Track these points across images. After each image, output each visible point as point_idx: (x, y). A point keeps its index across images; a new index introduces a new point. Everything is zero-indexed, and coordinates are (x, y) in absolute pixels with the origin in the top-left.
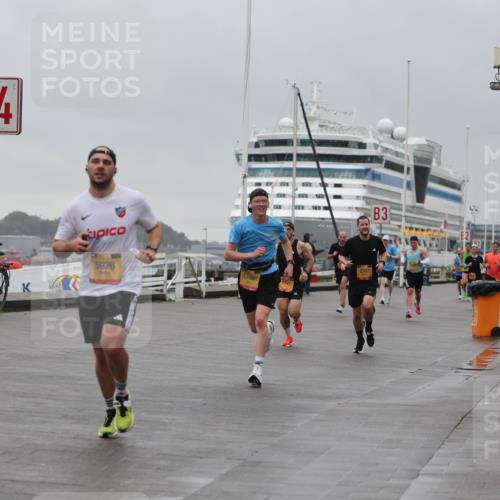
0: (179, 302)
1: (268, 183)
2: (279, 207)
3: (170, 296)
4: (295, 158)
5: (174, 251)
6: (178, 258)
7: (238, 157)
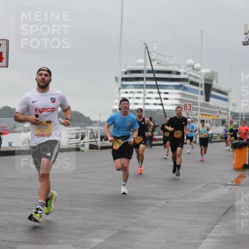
0: (87, 152)
1: (131, 92)
2: (137, 104)
3: (82, 148)
4: (145, 79)
5: (84, 126)
6: (86, 129)
7: (116, 79)
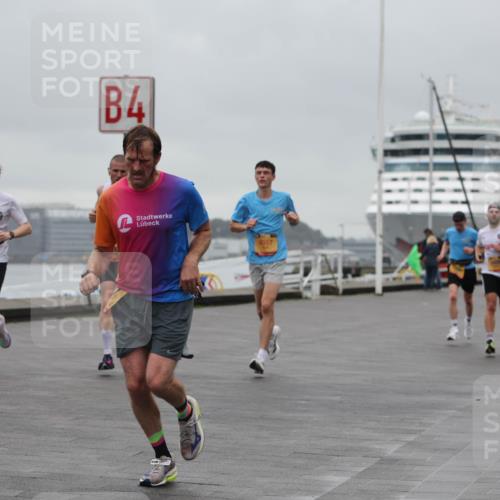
0: (316, 300)
1: (405, 179)
2: (415, 202)
3: (307, 294)
4: (431, 152)
5: (310, 248)
6: (313, 254)
7: (374, 152)
